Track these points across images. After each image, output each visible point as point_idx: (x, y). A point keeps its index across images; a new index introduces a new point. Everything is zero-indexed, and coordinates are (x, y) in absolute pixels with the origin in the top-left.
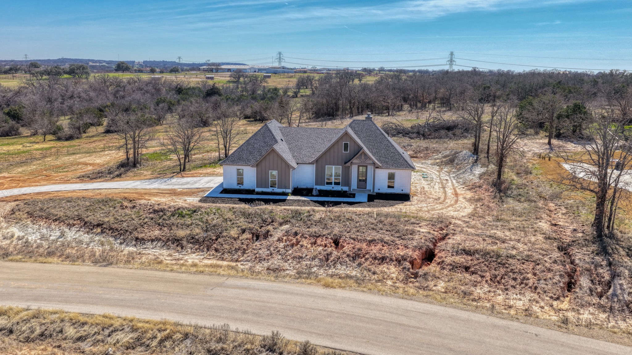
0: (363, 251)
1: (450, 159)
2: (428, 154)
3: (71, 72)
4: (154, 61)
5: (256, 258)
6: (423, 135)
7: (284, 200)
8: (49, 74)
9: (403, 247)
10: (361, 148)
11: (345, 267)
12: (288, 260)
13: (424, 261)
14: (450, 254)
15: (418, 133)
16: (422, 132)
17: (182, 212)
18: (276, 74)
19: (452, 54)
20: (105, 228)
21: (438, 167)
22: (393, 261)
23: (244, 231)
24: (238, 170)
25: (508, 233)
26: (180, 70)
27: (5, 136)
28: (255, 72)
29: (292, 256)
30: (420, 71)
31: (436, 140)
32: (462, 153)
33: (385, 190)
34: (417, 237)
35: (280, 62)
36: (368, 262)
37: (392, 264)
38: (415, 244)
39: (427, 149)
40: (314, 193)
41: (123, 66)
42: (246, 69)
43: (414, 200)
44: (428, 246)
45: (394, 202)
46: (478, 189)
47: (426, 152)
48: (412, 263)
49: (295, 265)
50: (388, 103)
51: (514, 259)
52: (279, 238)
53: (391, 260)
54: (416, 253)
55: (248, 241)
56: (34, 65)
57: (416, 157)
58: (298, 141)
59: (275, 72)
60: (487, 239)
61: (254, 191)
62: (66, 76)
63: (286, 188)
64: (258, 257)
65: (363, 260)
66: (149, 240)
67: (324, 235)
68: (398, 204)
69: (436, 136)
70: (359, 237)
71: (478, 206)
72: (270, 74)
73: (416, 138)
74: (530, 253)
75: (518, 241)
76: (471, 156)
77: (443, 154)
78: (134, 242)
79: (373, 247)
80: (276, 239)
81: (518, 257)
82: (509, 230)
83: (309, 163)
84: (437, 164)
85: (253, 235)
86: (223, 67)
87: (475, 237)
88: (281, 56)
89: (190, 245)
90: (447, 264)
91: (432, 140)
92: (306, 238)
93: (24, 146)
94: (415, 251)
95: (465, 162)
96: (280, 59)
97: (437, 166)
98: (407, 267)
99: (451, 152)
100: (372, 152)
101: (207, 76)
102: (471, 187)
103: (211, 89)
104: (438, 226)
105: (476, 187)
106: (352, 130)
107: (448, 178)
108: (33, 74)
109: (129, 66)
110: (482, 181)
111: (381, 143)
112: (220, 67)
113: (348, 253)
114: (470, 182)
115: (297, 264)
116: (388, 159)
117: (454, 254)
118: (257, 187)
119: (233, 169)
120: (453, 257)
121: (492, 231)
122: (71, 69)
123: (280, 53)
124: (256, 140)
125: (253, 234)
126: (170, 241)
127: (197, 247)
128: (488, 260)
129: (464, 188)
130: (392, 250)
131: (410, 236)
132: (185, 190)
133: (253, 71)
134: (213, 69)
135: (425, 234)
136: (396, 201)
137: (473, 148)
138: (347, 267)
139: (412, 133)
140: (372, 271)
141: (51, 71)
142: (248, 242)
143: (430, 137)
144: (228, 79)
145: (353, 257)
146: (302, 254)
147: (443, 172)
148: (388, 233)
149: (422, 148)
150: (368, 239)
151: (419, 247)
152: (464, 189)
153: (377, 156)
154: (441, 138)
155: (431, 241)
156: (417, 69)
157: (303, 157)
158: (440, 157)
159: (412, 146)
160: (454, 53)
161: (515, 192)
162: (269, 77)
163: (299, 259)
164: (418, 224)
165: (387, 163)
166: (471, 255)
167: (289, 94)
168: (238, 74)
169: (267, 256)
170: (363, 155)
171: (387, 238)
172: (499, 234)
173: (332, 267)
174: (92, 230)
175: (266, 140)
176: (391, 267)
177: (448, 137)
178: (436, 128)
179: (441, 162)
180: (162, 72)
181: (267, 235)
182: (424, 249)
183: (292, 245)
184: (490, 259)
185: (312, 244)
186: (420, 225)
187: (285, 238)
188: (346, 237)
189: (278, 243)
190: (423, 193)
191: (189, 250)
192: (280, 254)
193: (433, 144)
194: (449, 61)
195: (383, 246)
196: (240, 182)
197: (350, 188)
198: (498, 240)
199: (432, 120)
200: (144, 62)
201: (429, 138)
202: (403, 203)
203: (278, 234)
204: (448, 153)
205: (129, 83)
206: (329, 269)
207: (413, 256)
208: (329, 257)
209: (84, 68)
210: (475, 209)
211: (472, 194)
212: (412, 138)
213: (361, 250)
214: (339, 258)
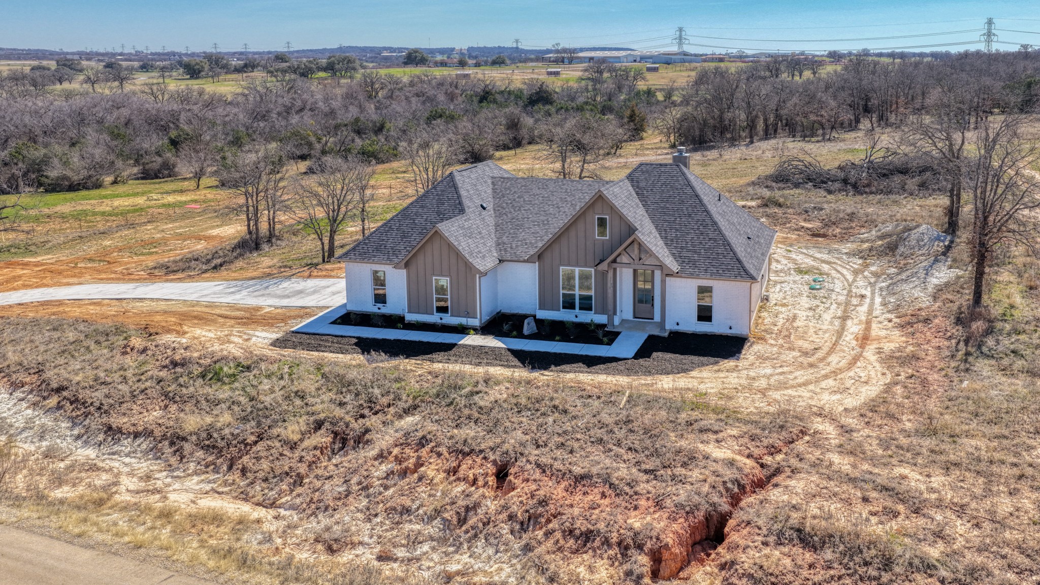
0: (552, 508)
1: (889, 243)
2: (851, 228)
3: (330, 68)
4: (485, 47)
5: (311, 501)
6: (855, 186)
7: (447, 347)
8: (295, 72)
9: (650, 503)
10: (631, 230)
11: (491, 551)
12: (376, 515)
13: (698, 548)
14: (760, 538)
15: (845, 181)
16: (853, 180)
17: (221, 369)
18: (669, 64)
19: (990, 22)
20: (65, 398)
21: (860, 261)
22: (610, 546)
23: (319, 425)
24: (376, 272)
25: (938, 480)
26: (508, 62)
27: (152, 179)
28: (635, 61)
29: (388, 505)
30: (934, 55)
31: (879, 197)
32: (915, 231)
33: (692, 325)
34: (695, 474)
35: (680, 44)
36: (550, 544)
37: (605, 556)
38: (682, 497)
39: (852, 216)
40: (528, 327)
41: (416, 57)
42: (619, 57)
43: (749, 353)
44: (713, 505)
45: (696, 359)
46: (920, 325)
47: (846, 225)
48: (656, 557)
49: (387, 530)
50: (822, 116)
51: (931, 576)
52: (382, 450)
53: (607, 542)
54: (675, 527)
55: (318, 453)
56: (280, 57)
57: (824, 236)
58: (519, 210)
59: (667, 60)
60: (874, 495)
61: (401, 319)
62: (322, 74)
63: (468, 315)
64: (315, 500)
65: (540, 534)
66: (129, 433)
67: (481, 451)
68: (703, 365)
69: (882, 187)
70: (557, 465)
71: (902, 377)
72: (657, 65)
73: (840, 190)
74: (979, 559)
75: (961, 510)
76: (938, 239)
77: (879, 230)
78: (101, 437)
79: (578, 497)
80: (374, 453)
81: (943, 573)
82: (947, 468)
83: (524, 261)
84: (858, 254)
85: (335, 438)
86: (581, 55)
87: (845, 487)
88: (683, 33)
89: (200, 454)
90: (741, 571)
91: (871, 197)
92: (439, 455)
93: (148, 199)
94: (675, 520)
95: (920, 252)
96: (680, 40)
97: (861, 258)
98: (638, 570)
99: (897, 226)
100: (666, 238)
101: (549, 70)
102: (908, 318)
103: (537, 93)
104: (766, 442)
105: (919, 321)
106: (633, 186)
107: (868, 292)
108: (271, 72)
109: (425, 55)
110: (937, 304)
111: (690, 215)
112: (575, 55)
113: (514, 508)
114: (909, 306)
115: (392, 529)
116: (699, 254)
117: (772, 539)
118: (409, 312)
119: (364, 270)
120: (767, 551)
121: (900, 470)
122: (329, 64)
123: (681, 30)
124: (422, 207)
125: (336, 434)
126: (166, 439)
127: (210, 459)
128: (856, 571)
129: (890, 321)
130: (619, 510)
131: (679, 471)
132: (279, 311)
133: (632, 59)
134: (563, 58)
135: (719, 468)
136: (701, 358)
137: (947, 220)
138: (497, 552)
139: (832, 181)
140: (548, 574)
141: (298, 68)
142: (314, 456)
143: (867, 190)
144: (580, 73)
145: (522, 523)
146: (413, 501)
147: (866, 273)
148: (630, 456)
149: (841, 215)
150: (577, 470)
151: (688, 509)
152: (890, 325)
153: (676, 247)
154: (890, 192)
155: (727, 490)
156: (927, 50)
157: (517, 246)
158: (873, 238)
159: (822, 209)
160: (994, 20)
161: (1006, 343)
162: (655, 70)
163: (401, 514)
164: (716, 432)
165: (694, 263)
166: (815, 549)
167: (675, 98)
168: (598, 66)
169: (336, 499)
170: (636, 246)
171: (622, 472)
172: (914, 479)
173: (465, 546)
174: (45, 398)
175: (442, 208)
176: (599, 563)
177: (905, 190)
178: (885, 171)
179: (870, 250)
180: (477, 65)
181: (361, 440)
182: (700, 515)
183: (404, 473)
184: (862, 570)
185: (448, 472)
186: (720, 436)
187: (396, 451)
188: (528, 461)
189: (376, 463)
190: (785, 333)
191: (192, 466)
192: (368, 496)
193: (868, 207)
194: (984, 34)
195: (603, 495)
196: (380, 299)
197: (611, 319)
198: (902, 501)
199: (881, 154)
200: (470, 49)
201: (866, 193)
202: (716, 363)
203: (384, 439)
204: (890, 228)
205: (412, 84)
206: (456, 552)
207: (662, 536)
208: (471, 513)
209: (349, 61)
210: (888, 388)
211: (904, 339)
212: (830, 192)
213: (547, 505)
214: (488, 523)
